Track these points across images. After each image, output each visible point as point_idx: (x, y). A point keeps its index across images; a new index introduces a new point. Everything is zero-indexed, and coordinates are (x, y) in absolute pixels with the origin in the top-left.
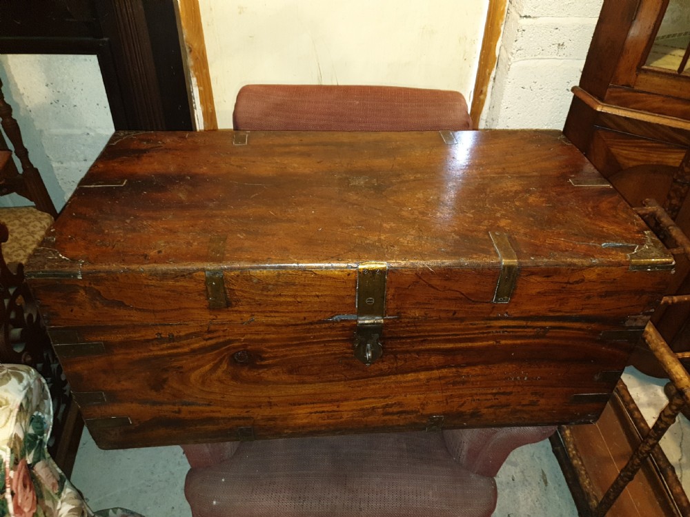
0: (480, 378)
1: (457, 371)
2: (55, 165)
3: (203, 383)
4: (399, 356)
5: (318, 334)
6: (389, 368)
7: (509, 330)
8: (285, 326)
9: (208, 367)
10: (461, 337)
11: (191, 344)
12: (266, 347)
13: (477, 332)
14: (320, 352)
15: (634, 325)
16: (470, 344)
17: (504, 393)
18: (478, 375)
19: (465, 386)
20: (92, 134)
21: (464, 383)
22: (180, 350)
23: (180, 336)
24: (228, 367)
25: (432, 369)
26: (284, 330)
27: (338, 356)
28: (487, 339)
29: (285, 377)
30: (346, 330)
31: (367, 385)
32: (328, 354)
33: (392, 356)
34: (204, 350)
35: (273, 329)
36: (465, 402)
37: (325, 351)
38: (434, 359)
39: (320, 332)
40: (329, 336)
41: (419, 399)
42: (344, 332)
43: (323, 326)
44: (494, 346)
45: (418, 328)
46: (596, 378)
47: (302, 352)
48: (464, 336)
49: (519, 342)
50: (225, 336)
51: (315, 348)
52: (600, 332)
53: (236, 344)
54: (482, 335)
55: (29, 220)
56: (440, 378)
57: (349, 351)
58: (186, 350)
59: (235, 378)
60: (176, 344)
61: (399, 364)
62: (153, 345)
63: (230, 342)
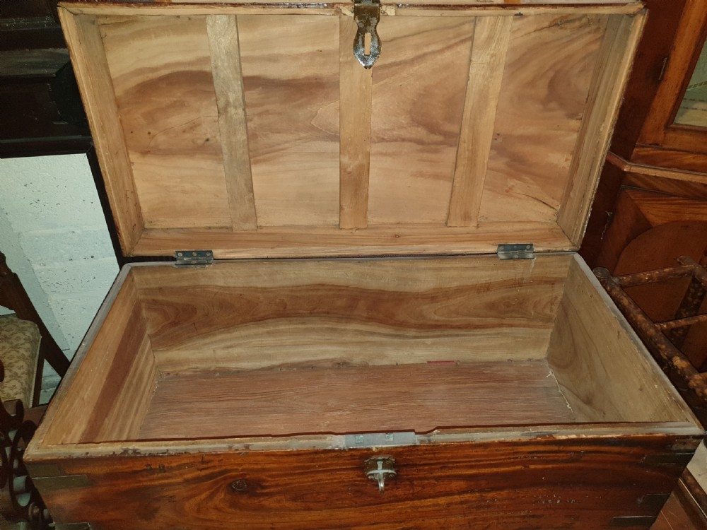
0: (506, 502)
1: (481, 496)
2: (36, 267)
3: (198, 511)
4: (415, 483)
5: (324, 463)
6: (405, 494)
7: (538, 455)
8: (286, 455)
9: (203, 496)
10: (485, 463)
11: (184, 474)
12: (266, 476)
13: (503, 457)
14: (326, 480)
15: (683, 448)
16: (495, 470)
17: (533, 516)
18: (505, 499)
19: (489, 510)
20: (78, 232)
21: (488, 506)
22: (170, 481)
23: (171, 467)
24: (225, 495)
25: (453, 494)
26: (286, 459)
27: (347, 484)
28: (514, 464)
29: (289, 504)
30: (354, 459)
31: (380, 511)
32: (336, 482)
33: (408, 483)
34: (198, 480)
35: (273, 459)
36: (489, 526)
37: (332, 479)
38: (455, 485)
39: (326, 460)
40: (337, 464)
41: (438, 523)
42: (353, 461)
43: (330, 455)
44: (520, 471)
45: (436, 455)
46: (640, 501)
47: (307, 480)
48: (489, 462)
49: (550, 466)
50: (221, 466)
51: (321, 476)
52: (643, 456)
53: (234, 473)
54: (508, 461)
55: (11, 332)
56: (461, 503)
57: (359, 479)
58: (179, 480)
59: (233, 505)
60: (167, 474)
61: (416, 491)
62: (143, 477)
63: (226, 471)
